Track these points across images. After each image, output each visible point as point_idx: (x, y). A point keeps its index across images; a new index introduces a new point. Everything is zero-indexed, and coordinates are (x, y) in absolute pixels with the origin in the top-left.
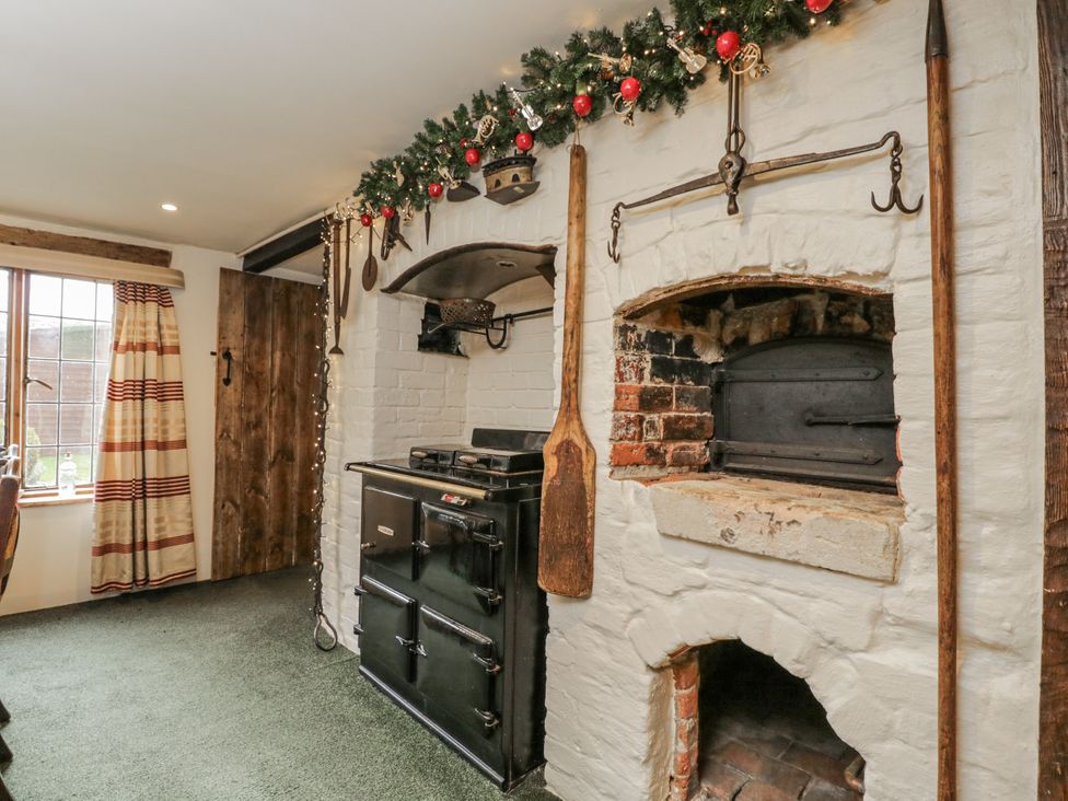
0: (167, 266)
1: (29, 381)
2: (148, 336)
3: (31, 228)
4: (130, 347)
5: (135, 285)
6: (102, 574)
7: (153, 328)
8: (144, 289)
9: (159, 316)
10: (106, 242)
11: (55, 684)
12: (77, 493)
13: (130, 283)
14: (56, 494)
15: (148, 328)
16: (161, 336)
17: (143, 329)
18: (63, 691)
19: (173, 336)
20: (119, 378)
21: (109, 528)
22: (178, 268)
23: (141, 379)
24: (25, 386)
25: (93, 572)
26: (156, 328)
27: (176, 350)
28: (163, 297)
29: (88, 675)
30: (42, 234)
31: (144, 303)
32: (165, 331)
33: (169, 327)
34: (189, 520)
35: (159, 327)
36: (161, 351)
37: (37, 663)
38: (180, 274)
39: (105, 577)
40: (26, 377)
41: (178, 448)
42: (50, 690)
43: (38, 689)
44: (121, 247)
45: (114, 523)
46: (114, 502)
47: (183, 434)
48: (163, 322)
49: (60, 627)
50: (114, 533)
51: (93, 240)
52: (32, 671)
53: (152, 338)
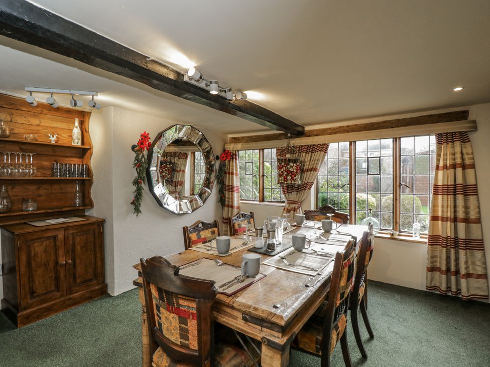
0: (466, 119)
1: (401, 185)
2: (456, 161)
3: (399, 118)
4: (445, 167)
5: (447, 134)
6: (431, 281)
7: (458, 156)
8: (452, 135)
9: (461, 148)
10: (432, 115)
11: (396, 330)
12: (421, 237)
13: (444, 134)
14: (412, 236)
15: (456, 156)
16: (463, 159)
17: (453, 157)
18: (398, 336)
19: (470, 159)
20: (440, 183)
21: (435, 259)
22: (473, 119)
23: (453, 184)
24: (400, 187)
25: (427, 279)
26: (461, 155)
27: (473, 166)
28: (464, 138)
29: (410, 334)
30: (403, 120)
31: (453, 142)
32: (466, 157)
33: (468, 154)
34: (484, 266)
35: (462, 154)
36: (464, 167)
37: (393, 315)
38: (474, 122)
39: (433, 283)
40: (400, 183)
41: (475, 223)
42: (393, 332)
43: (389, 329)
44: (440, 116)
45: (439, 257)
46: (438, 246)
47: (478, 215)
48: (465, 151)
49: (408, 300)
50: (438, 261)
51: (426, 116)
52: (390, 318)
53: (459, 161)
